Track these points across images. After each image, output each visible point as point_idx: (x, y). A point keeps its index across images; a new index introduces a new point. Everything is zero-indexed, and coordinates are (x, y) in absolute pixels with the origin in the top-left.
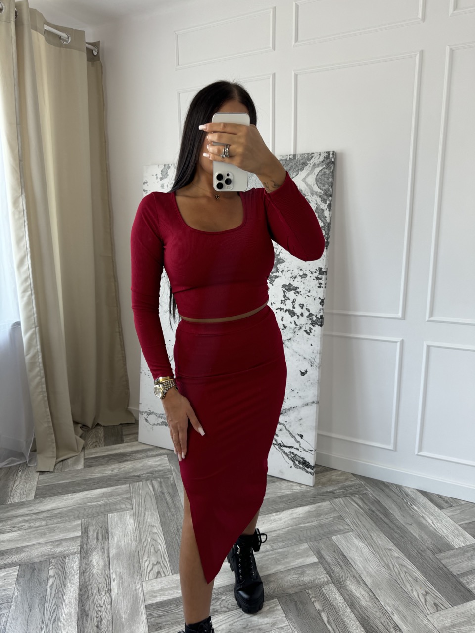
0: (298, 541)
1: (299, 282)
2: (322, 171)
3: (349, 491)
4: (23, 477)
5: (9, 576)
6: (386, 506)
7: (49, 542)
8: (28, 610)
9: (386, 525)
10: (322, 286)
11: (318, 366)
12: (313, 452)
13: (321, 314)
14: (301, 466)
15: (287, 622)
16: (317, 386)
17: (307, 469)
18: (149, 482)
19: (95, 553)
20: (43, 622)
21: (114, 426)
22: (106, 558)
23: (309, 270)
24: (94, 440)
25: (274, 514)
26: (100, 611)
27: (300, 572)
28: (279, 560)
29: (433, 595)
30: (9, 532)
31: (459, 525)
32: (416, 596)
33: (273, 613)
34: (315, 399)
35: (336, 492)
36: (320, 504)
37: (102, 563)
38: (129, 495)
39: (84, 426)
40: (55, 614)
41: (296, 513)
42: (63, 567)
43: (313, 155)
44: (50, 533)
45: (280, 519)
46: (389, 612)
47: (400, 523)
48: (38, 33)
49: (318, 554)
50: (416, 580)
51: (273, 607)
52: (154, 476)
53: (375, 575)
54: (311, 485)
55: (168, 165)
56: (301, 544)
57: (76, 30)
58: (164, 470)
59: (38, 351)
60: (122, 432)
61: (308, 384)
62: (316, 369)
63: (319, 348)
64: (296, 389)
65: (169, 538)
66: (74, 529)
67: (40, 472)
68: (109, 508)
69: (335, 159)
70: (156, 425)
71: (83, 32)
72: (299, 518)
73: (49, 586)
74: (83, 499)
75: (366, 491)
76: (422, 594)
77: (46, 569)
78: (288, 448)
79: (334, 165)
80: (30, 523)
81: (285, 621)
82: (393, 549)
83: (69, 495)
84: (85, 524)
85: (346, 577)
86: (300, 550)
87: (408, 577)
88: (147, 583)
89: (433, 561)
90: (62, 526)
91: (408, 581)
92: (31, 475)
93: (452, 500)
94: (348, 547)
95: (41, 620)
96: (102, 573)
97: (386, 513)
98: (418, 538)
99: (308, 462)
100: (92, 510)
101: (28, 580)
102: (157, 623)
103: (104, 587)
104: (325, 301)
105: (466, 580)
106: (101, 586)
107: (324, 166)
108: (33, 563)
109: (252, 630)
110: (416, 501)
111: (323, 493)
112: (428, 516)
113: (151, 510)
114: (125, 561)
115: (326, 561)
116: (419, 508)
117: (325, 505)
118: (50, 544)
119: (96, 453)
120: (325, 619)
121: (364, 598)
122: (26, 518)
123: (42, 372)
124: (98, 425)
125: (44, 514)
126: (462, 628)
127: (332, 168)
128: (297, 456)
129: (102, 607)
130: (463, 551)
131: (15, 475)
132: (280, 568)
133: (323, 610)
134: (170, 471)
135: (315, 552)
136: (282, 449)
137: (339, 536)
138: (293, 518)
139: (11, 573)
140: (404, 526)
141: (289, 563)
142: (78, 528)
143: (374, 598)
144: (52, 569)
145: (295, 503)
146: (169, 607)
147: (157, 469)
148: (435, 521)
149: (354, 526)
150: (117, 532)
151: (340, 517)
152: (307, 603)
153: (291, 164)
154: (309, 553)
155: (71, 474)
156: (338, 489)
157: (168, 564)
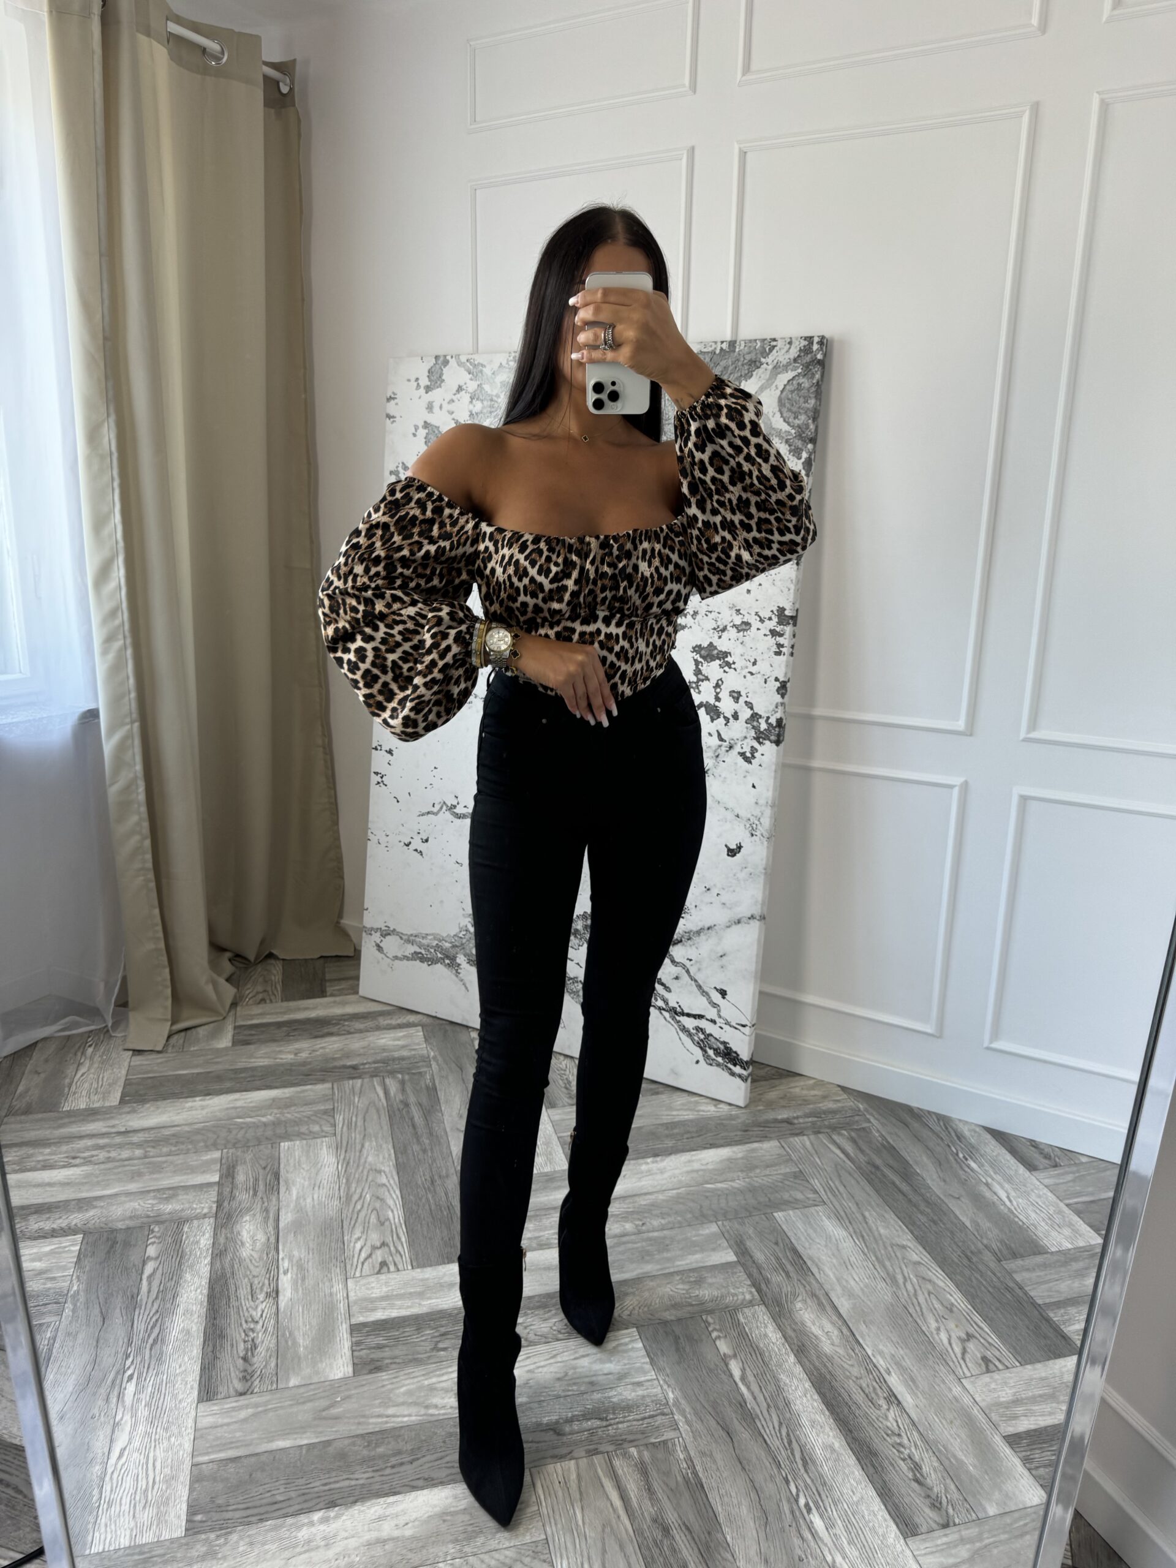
0: (697, 1218)
1: (732, 641)
2: (794, 382)
3: (826, 1123)
4: (97, 1058)
5: (60, 1253)
6: (908, 1158)
7: (149, 1192)
8: (99, 1319)
9: (901, 1197)
10: (784, 650)
11: (766, 834)
12: (747, 1030)
13: (778, 715)
14: (720, 1059)
15: (653, 1373)
16: (761, 880)
17: (730, 1066)
18: (376, 1081)
19: (248, 1218)
20: (130, 1344)
21: (306, 960)
22: (271, 1229)
23: (757, 614)
24: (260, 988)
25: (649, 1160)
26: (253, 1330)
27: (692, 1279)
28: (648, 1253)
29: (982, 1340)
30: (64, 1167)
31: (1067, 1205)
32: (945, 1341)
33: (625, 1355)
34: (757, 910)
35: (796, 1121)
36: (756, 1145)
37: (261, 1237)
38: (329, 1106)
39: (238, 957)
40: (156, 1331)
41: (700, 1160)
42: (178, 1242)
43: (774, 343)
44: (151, 1173)
45: (662, 1171)
46: (880, 1367)
47: (935, 1193)
48: (152, 41)
49: (738, 1245)
50: (950, 1309)
51: (626, 1344)
52: (389, 1068)
53: (860, 1294)
54: (741, 1103)
55: (445, 356)
56: (703, 1223)
57: (240, 33)
58: (414, 1056)
59: (136, 778)
60: (324, 973)
61: (742, 875)
62: (762, 843)
63: (770, 794)
64: (715, 885)
65: (411, 1197)
66: (205, 1168)
67: (134, 1050)
68: (282, 1131)
69: (825, 355)
70: (401, 959)
71: (257, 39)
72: (702, 1170)
73: (145, 1277)
74: (227, 1109)
75: (865, 1125)
76: (959, 1338)
77: (140, 1243)
78: (692, 1019)
79: (823, 368)
80: (109, 1152)
81: (649, 1372)
82: (909, 1244)
83: (198, 1099)
84: (230, 1159)
85: (795, 1296)
86: (698, 1235)
87: (934, 1302)
88: (357, 1282)
89: (995, 1274)
90: (179, 1162)
91: (932, 1310)
92: (114, 1055)
93: (1059, 1153)
94: (808, 1235)
95: (126, 1340)
96: (261, 1258)
97: (906, 1172)
98: (968, 1224)
99: (736, 1052)
100: (246, 1132)
101: (100, 1263)
102: (373, 1360)
103: (263, 1285)
104: (788, 685)
105: (1062, 1316)
106: (256, 1282)
107: (800, 371)
108: (113, 1231)
109: (574, 1384)
110: (977, 1150)
111: (767, 1122)
112: (999, 1184)
113: (376, 1138)
114: (312, 1237)
115: (754, 1262)
116: (981, 1166)
117: (769, 1148)
118: (152, 1194)
119: (261, 1014)
120: (737, 1373)
121: (830, 1338)
122: (102, 1142)
123: (146, 825)
124: (271, 956)
125: (141, 1135)
126: (1034, 1408)
127: (818, 376)
128: (710, 1038)
129: (257, 1322)
130: (1067, 1258)
131: (79, 1054)
132: (649, 1268)
133: (735, 1356)
134: (426, 1060)
135: (732, 1242)
136: (679, 1022)
137: (791, 1212)
138: (693, 1171)
139: (65, 1247)
140: (940, 1198)
141: (669, 1260)
142: (212, 1166)
143: (852, 1340)
144: (153, 1243)
145: (699, 1139)
146: (401, 1330)
147: (396, 1054)
148: (1013, 1194)
149: (829, 1194)
150: (298, 1180)
151: (799, 1175)
152: (702, 1341)
153: (723, 363)
154: (719, 1242)
155: (202, 1058)
156: (801, 1117)
157: (404, 1249)
